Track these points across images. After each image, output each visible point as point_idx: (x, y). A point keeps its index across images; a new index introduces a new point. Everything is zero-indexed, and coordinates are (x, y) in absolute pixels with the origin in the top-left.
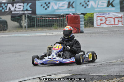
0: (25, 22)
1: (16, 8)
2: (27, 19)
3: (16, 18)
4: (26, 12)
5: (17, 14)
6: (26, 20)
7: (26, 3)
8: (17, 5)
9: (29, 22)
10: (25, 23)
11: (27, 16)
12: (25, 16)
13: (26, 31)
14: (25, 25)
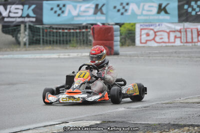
0: (24, 35)
1: (10, 12)
2: (27, 30)
3: (10, 28)
4: (27, 19)
5: (13, 22)
6: (27, 33)
7: (26, 4)
8: (12, 8)
9: (31, 35)
10: (24, 37)
11: (27, 27)
12: (25, 26)
13: (26, 50)
14: (24, 40)
